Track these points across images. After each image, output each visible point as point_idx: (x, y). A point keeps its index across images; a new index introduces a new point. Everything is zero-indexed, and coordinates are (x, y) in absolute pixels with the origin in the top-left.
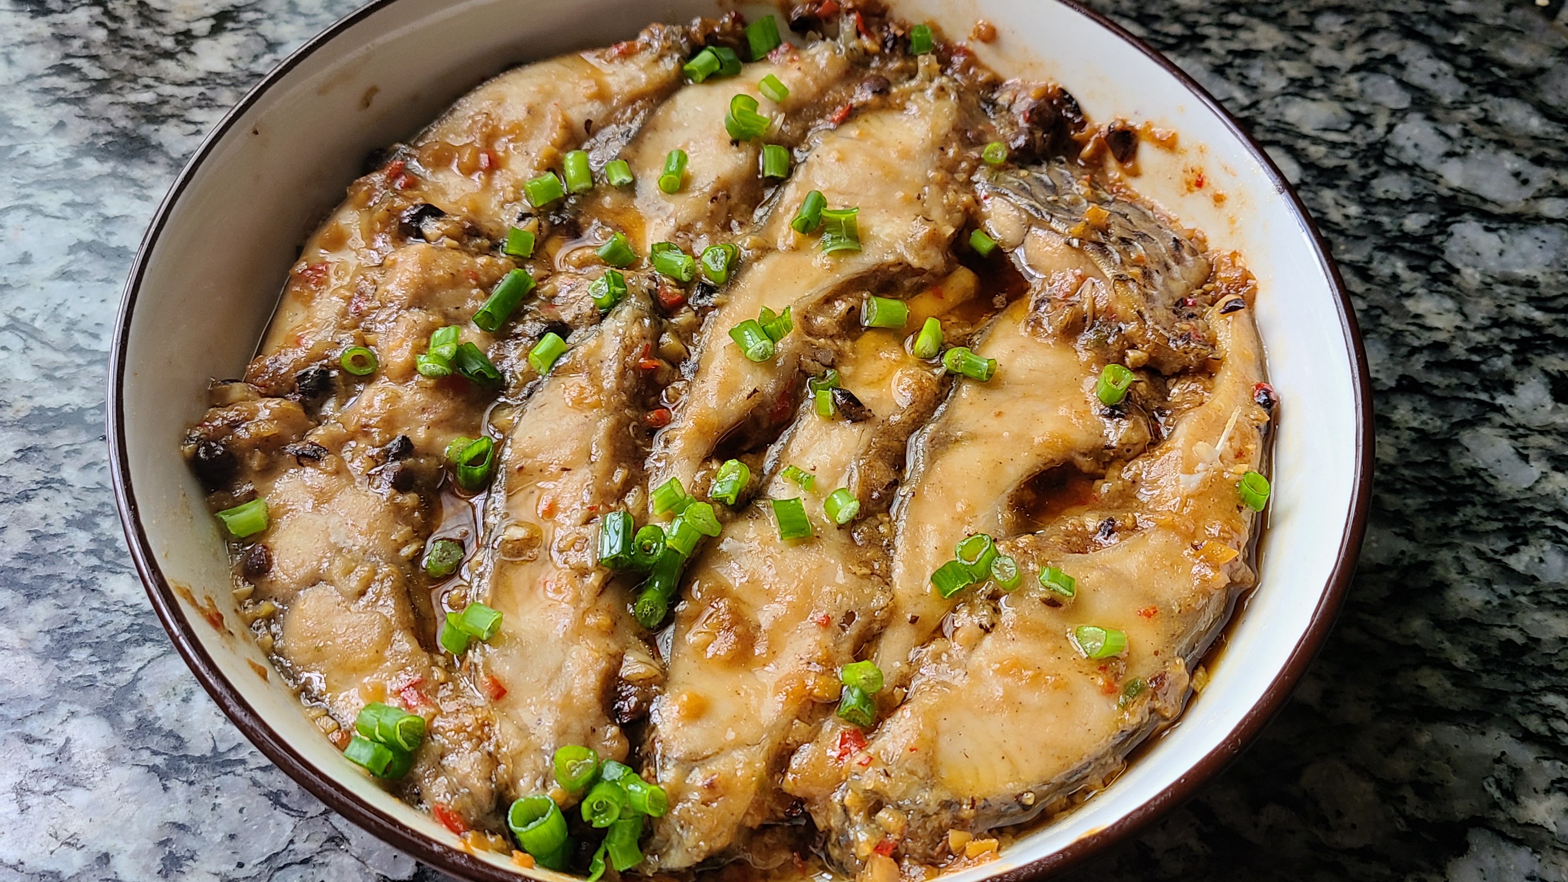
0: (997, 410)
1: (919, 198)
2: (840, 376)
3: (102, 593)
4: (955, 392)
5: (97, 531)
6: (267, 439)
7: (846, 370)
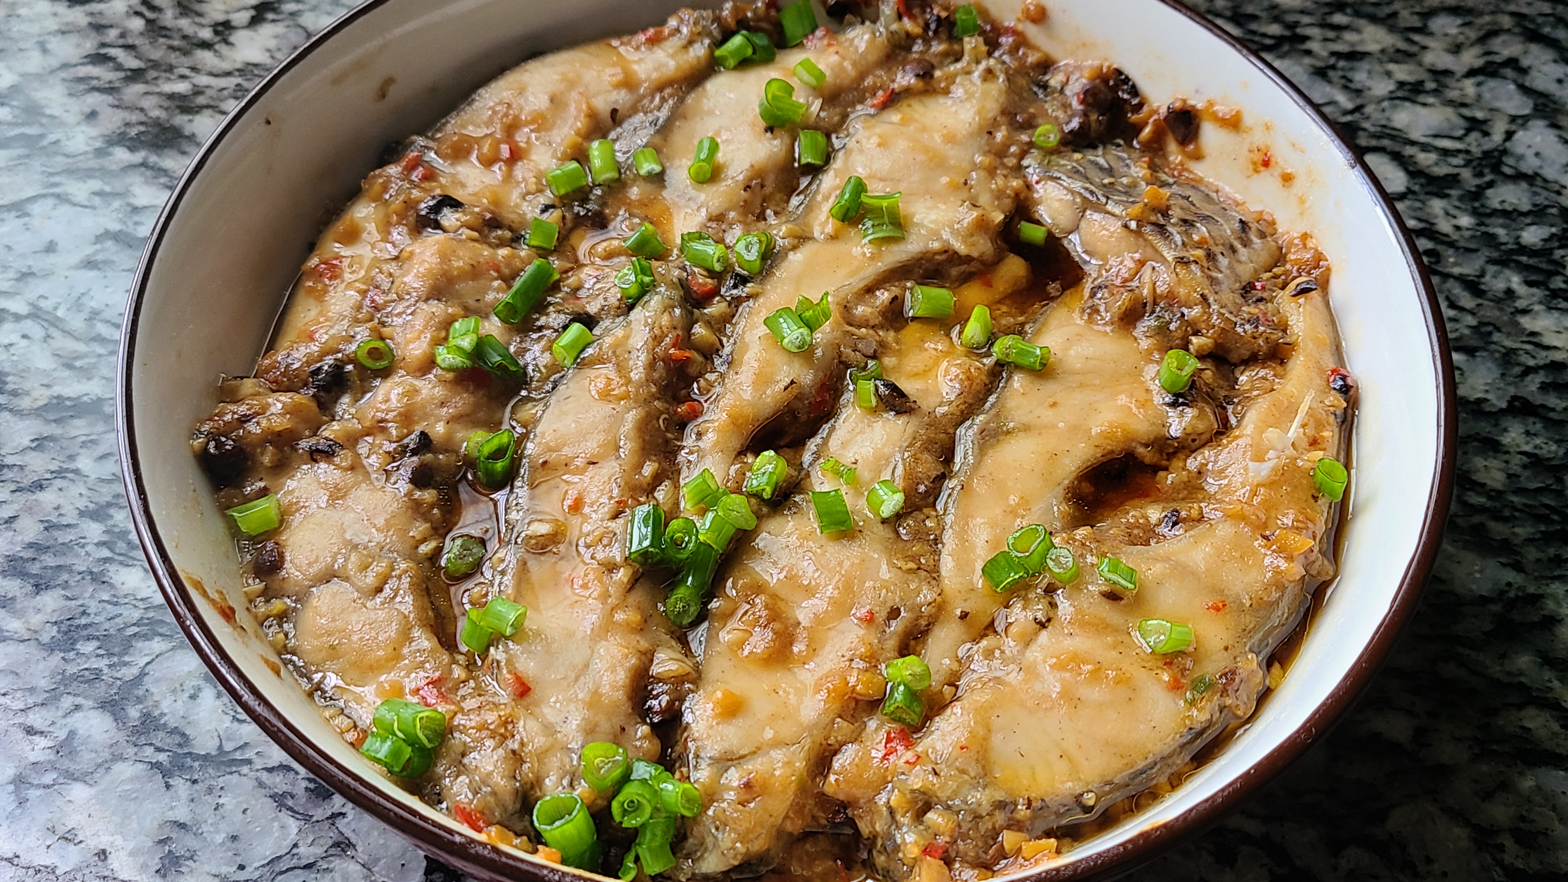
0: (1052, 400)
1: (966, 183)
2: (884, 368)
3: (112, 586)
4: (1006, 382)
5: (110, 522)
6: (279, 434)
7: (889, 361)
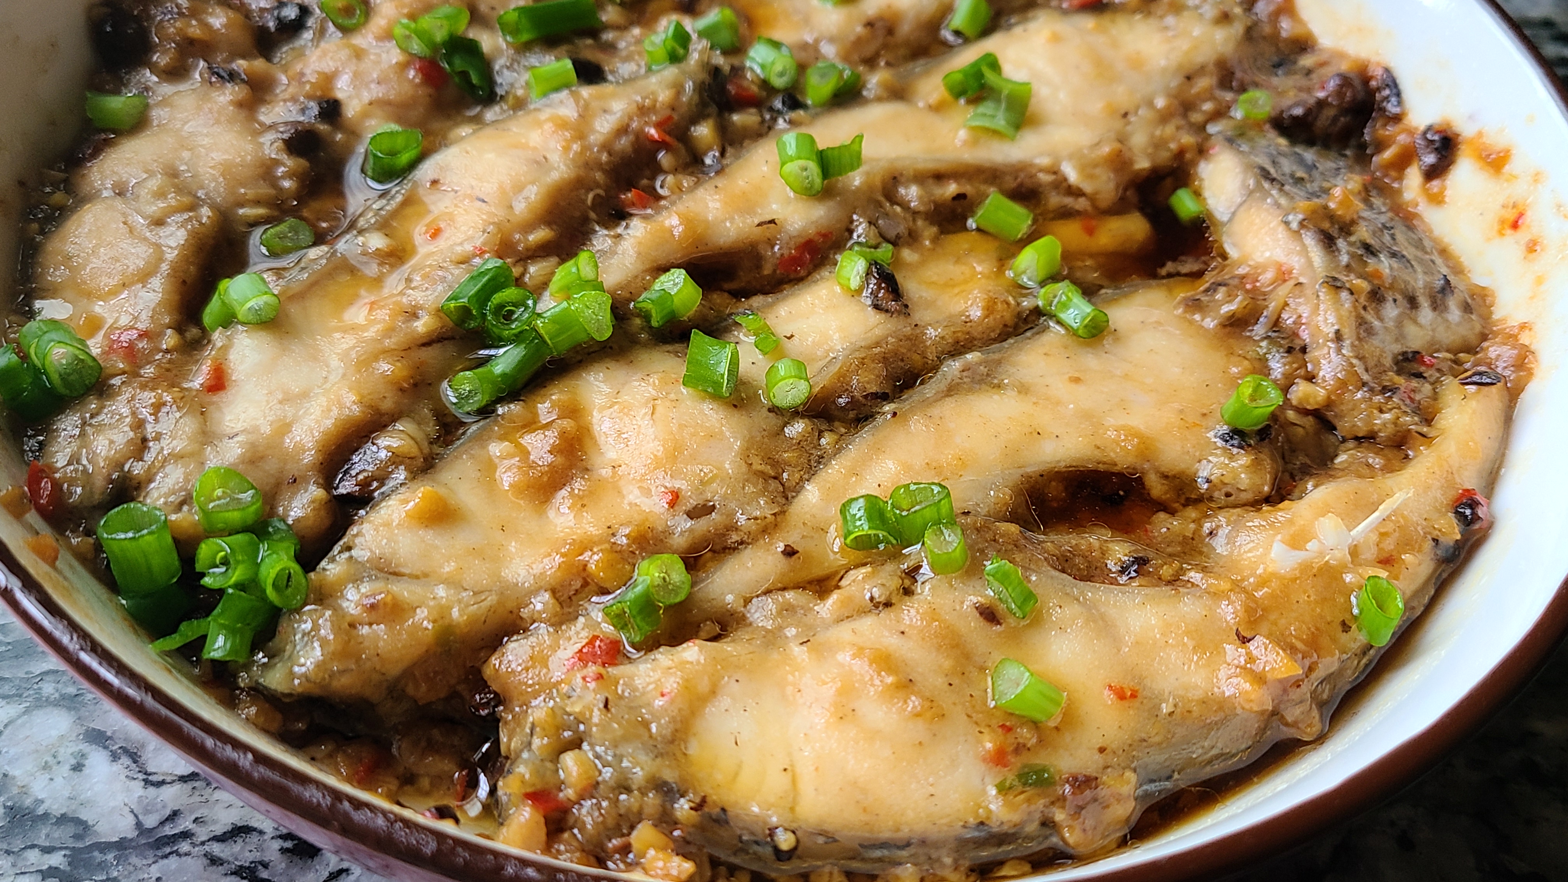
0: (1076, 375)
1: (1125, 115)
2: (897, 260)
6: (192, 41)
7: (908, 255)
